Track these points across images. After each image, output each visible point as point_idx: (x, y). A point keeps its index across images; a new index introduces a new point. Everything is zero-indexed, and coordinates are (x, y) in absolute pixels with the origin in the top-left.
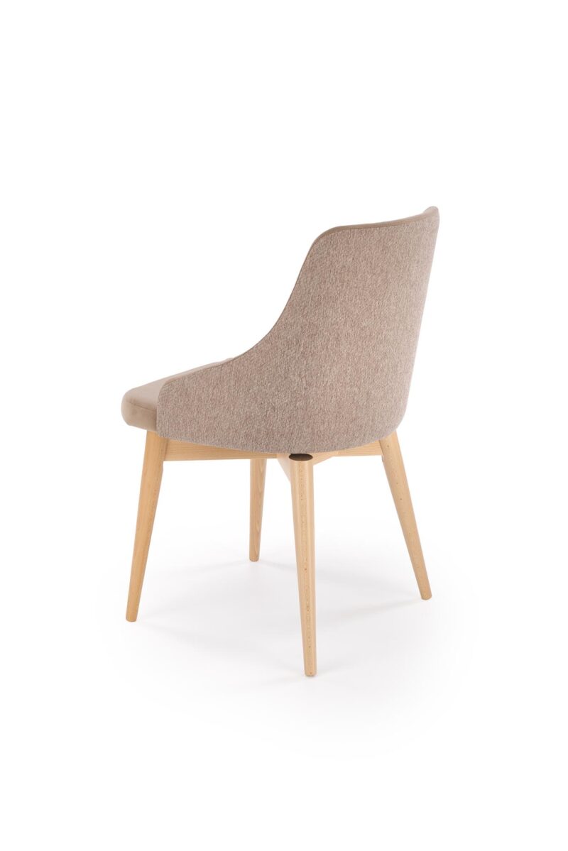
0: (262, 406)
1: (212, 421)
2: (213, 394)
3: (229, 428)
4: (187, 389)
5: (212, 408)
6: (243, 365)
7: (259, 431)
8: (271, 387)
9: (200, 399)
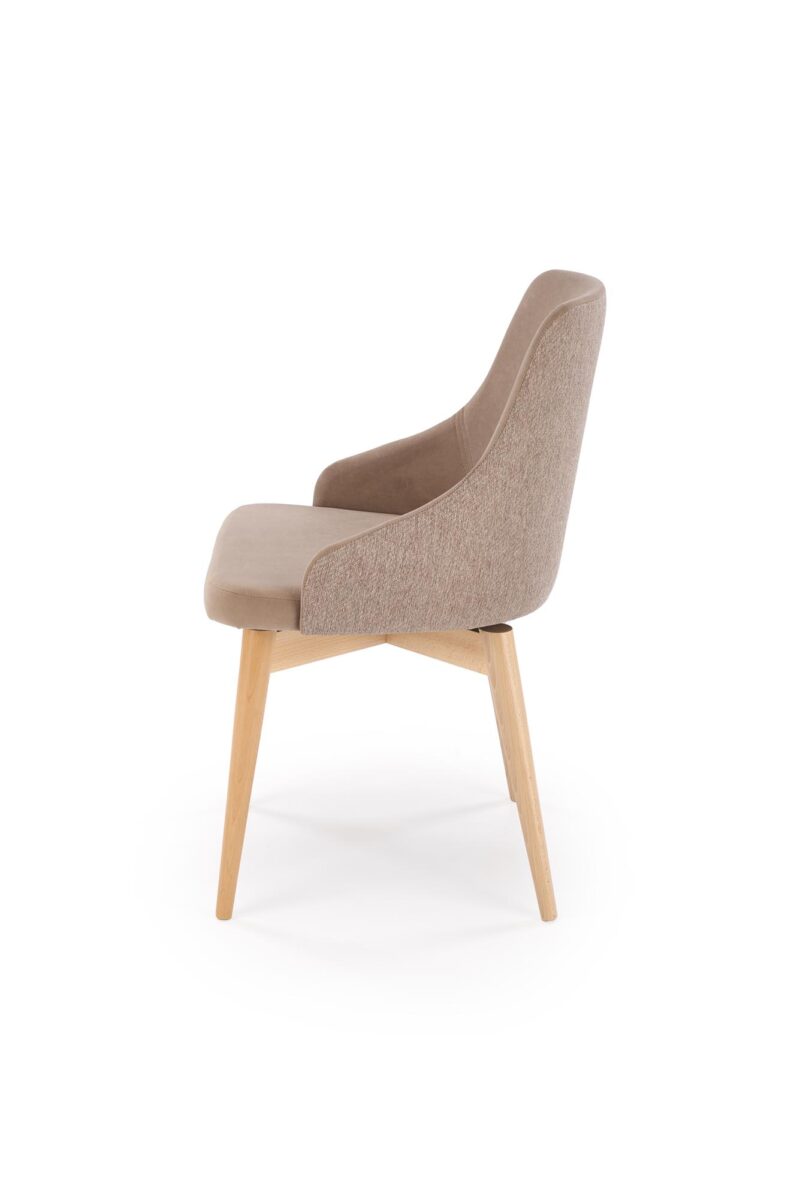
0: (476, 563)
1: (401, 598)
2: (403, 559)
3: (427, 603)
4: (361, 559)
5: (402, 578)
6: (450, 511)
7: (469, 599)
8: (487, 535)
9: (382, 570)
